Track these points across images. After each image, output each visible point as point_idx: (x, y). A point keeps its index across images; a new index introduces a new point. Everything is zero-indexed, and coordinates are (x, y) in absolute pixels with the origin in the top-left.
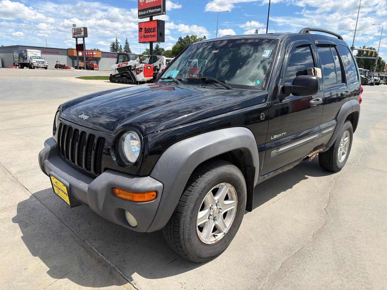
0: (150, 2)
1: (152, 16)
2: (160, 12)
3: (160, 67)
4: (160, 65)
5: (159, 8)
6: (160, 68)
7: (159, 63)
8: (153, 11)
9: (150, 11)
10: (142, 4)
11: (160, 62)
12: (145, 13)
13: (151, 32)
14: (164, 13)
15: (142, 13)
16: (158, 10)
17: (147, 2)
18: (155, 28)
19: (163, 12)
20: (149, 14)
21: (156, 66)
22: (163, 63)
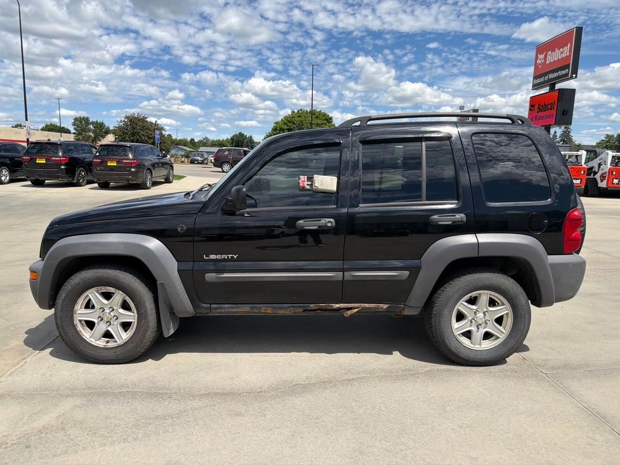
0: (552, 61)
1: (554, 84)
2: (567, 75)
3: (599, 167)
4: (600, 165)
5: (566, 69)
6: (599, 170)
7: (599, 162)
8: (555, 75)
9: (551, 76)
10: (540, 67)
11: (600, 160)
12: (542, 80)
13: (548, 110)
14: (574, 75)
15: (538, 81)
16: (564, 72)
17: (548, 62)
18: (554, 102)
19: (572, 75)
20: (549, 80)
21: (592, 168)
22: (605, 162)
